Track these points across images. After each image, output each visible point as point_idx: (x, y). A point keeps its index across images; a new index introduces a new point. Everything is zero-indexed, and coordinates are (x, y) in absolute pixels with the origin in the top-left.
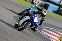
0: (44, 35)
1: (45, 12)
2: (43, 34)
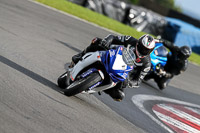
0: (162, 125)
1: (150, 39)
2: (159, 123)
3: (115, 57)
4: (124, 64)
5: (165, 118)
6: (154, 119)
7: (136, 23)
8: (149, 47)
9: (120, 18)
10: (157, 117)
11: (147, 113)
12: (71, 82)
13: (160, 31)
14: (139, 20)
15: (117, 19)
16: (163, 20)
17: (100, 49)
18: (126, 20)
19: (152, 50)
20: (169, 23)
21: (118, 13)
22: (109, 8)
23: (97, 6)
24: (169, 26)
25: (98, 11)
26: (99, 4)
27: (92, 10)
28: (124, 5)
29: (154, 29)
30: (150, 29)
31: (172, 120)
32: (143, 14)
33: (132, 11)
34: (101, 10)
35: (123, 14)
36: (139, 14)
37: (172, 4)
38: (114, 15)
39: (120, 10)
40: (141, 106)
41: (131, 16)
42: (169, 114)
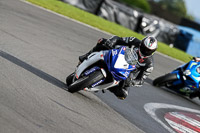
1: (152, 40)
3: (117, 56)
4: (126, 63)
5: (177, 126)
6: (166, 127)
7: (148, 32)
8: (151, 48)
9: (133, 26)
10: (169, 126)
11: (160, 121)
12: (76, 79)
13: (173, 39)
14: (152, 29)
15: (130, 28)
16: (175, 29)
17: (104, 49)
18: (139, 28)
19: (154, 50)
20: (181, 31)
21: (130, 22)
22: (122, 16)
23: (109, 15)
24: (181, 34)
25: (111, 20)
26: (112, 12)
27: (105, 18)
28: (136, 14)
29: (167, 38)
30: (163, 37)
31: (184, 128)
32: (156, 22)
33: (144, 19)
34: (113, 18)
35: (136, 22)
36: (151, 22)
37: (184, 13)
38: (127, 23)
39: (132, 19)
40: (154, 114)
41: (144, 24)
42: (180, 122)
